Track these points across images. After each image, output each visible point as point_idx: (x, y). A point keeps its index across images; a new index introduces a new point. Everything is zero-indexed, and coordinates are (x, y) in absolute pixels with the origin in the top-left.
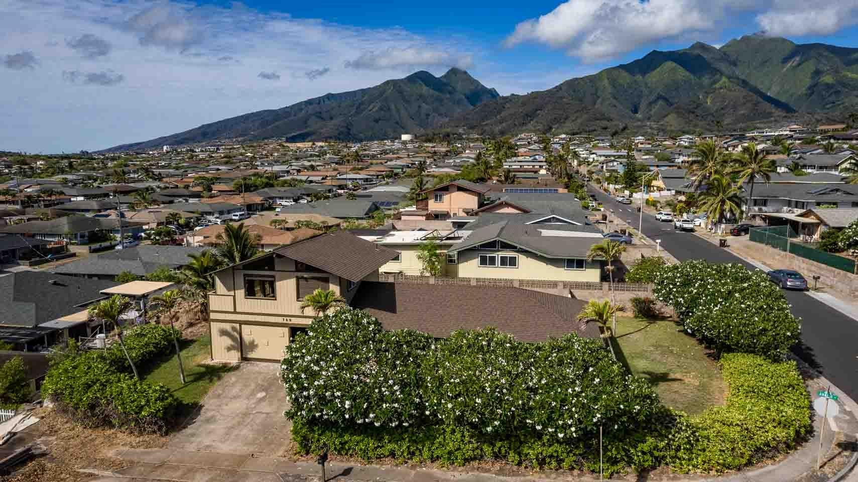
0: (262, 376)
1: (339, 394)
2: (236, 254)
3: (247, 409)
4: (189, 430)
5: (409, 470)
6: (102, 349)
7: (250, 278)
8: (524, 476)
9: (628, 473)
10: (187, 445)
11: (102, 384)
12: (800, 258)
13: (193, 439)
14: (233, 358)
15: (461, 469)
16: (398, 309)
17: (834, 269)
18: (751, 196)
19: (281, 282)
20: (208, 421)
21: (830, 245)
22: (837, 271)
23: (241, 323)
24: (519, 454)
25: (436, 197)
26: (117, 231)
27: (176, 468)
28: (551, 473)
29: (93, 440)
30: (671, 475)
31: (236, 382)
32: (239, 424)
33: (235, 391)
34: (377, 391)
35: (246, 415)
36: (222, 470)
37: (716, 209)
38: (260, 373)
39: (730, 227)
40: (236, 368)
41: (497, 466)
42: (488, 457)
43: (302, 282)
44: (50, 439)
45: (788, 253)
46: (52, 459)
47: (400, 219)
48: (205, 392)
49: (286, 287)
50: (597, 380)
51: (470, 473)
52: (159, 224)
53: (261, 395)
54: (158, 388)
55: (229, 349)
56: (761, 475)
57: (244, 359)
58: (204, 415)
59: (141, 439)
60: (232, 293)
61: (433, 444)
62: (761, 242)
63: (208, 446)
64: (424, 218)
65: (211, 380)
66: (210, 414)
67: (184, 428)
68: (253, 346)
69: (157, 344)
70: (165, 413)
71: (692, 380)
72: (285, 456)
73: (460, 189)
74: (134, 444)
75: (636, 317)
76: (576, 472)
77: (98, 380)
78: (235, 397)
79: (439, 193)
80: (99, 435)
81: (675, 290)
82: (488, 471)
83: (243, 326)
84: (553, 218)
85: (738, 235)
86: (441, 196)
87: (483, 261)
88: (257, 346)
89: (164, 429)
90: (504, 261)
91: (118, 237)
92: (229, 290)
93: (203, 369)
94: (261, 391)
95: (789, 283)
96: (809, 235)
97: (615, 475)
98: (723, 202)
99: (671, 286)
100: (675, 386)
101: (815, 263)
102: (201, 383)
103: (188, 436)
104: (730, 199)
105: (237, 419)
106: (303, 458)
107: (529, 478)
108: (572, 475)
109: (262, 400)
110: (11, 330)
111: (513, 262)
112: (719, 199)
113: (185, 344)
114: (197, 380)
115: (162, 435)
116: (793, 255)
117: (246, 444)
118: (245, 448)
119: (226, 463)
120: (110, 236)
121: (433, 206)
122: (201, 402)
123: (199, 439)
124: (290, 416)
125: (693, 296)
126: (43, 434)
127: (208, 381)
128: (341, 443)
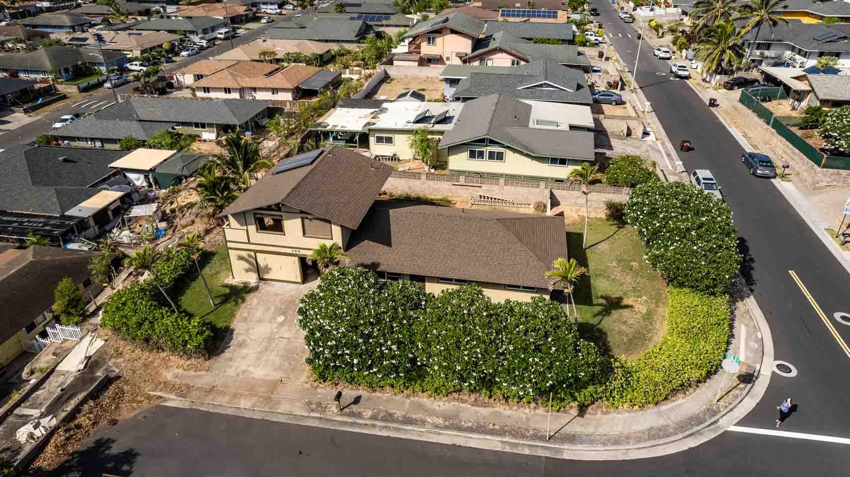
0: (278, 299)
1: (348, 352)
2: (239, 163)
3: (271, 333)
4: (227, 354)
5: (404, 399)
6: (129, 244)
7: (259, 216)
8: (493, 407)
9: (571, 407)
10: (228, 370)
11: (151, 322)
12: (780, 137)
13: (231, 363)
14: (252, 279)
15: (445, 398)
16: (393, 240)
17: (805, 157)
18: (756, 40)
19: (289, 221)
20: (241, 345)
21: (811, 122)
22: (807, 160)
23: (256, 252)
24: (490, 391)
25: (429, 39)
26: (101, 64)
27: (223, 393)
28: (513, 405)
29: (152, 362)
30: (605, 410)
31: (258, 304)
32: (266, 349)
33: (258, 314)
34: (378, 350)
35: (270, 339)
36: (260, 397)
37: (713, 59)
38: (277, 295)
39: (725, 78)
40: (256, 289)
41: (473, 397)
42: (466, 391)
43: (307, 221)
44: (118, 361)
45: (770, 127)
46: (127, 382)
47: (392, 64)
48: (233, 315)
49: (292, 225)
50: (554, 349)
51: (452, 403)
52: (143, 52)
53: (281, 319)
54: (196, 324)
55: (247, 271)
56: (672, 408)
57: (261, 279)
58: (237, 338)
59: (189, 362)
60: (245, 227)
61: (423, 381)
62: (749, 107)
63: (244, 372)
64: (416, 64)
65: (237, 304)
66: (241, 338)
67: (223, 352)
68: (267, 269)
69: (184, 266)
70: (205, 345)
71: (641, 308)
72: (307, 383)
73: (453, 32)
74: (185, 368)
75: (608, 220)
76: (533, 405)
77: (146, 319)
78: (260, 321)
79: (431, 35)
80: (157, 358)
81: (641, 217)
82: (464, 402)
83: (257, 254)
84: (545, 84)
85: (731, 89)
86: (434, 39)
87: (472, 155)
88: (270, 269)
89: (207, 355)
90: (492, 156)
91: (103, 69)
92: (242, 225)
93: (227, 291)
94: (279, 316)
95: (758, 172)
96: (797, 100)
97: (562, 409)
98: (723, 52)
99: (639, 213)
100: (626, 313)
101: (791, 146)
102: (228, 305)
103: (226, 360)
104: (729, 48)
105: (264, 344)
106: (321, 385)
107: (497, 409)
108: (529, 407)
109: (281, 324)
110: (42, 220)
111: (500, 157)
112: (720, 48)
113: (206, 257)
114: (224, 302)
115: (205, 360)
116: (774, 131)
117: (275, 370)
118: (275, 374)
119: (263, 389)
120: (95, 70)
121: (426, 49)
122: (232, 326)
123: (236, 364)
124: (310, 361)
125: (655, 229)
126: (112, 357)
127: (234, 303)
128: (351, 377)
